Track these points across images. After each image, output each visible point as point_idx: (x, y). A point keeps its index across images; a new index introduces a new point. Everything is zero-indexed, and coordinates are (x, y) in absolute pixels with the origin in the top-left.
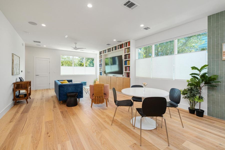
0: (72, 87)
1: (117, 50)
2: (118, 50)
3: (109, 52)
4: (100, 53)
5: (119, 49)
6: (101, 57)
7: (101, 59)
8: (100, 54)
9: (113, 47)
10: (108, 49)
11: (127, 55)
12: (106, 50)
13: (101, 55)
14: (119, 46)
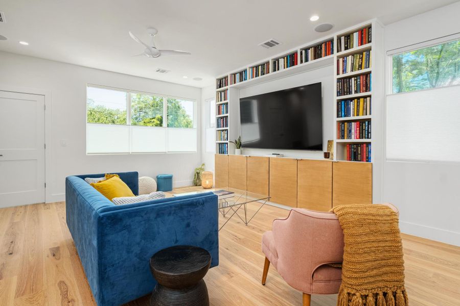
0: (171, 218)
1: (299, 65)
2: (304, 64)
3: (257, 75)
4: (221, 83)
5: (307, 60)
6: (222, 95)
7: (223, 102)
8: (220, 87)
9: (278, 60)
10: (253, 68)
11: (350, 77)
12: (245, 71)
13: (225, 91)
14: (310, 51)
